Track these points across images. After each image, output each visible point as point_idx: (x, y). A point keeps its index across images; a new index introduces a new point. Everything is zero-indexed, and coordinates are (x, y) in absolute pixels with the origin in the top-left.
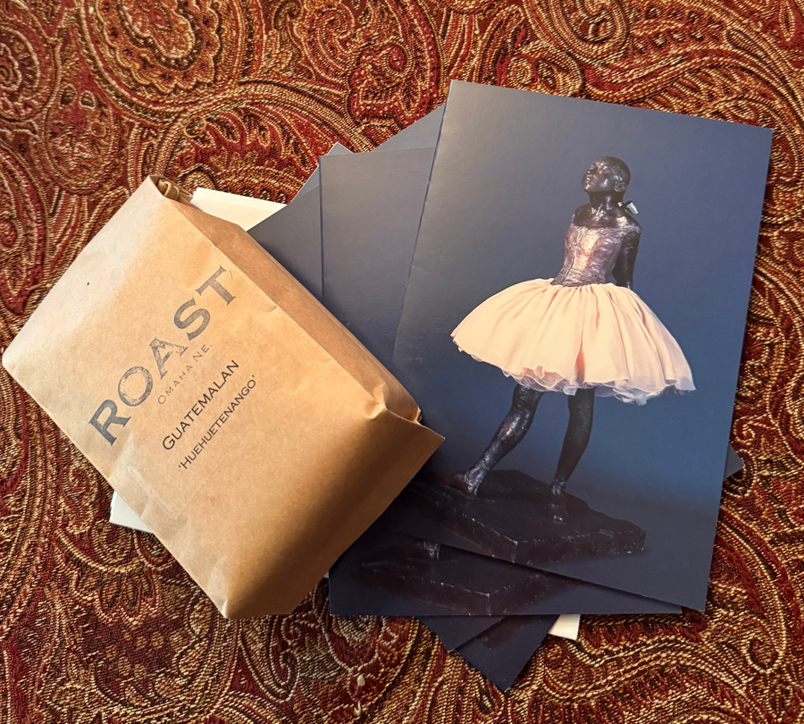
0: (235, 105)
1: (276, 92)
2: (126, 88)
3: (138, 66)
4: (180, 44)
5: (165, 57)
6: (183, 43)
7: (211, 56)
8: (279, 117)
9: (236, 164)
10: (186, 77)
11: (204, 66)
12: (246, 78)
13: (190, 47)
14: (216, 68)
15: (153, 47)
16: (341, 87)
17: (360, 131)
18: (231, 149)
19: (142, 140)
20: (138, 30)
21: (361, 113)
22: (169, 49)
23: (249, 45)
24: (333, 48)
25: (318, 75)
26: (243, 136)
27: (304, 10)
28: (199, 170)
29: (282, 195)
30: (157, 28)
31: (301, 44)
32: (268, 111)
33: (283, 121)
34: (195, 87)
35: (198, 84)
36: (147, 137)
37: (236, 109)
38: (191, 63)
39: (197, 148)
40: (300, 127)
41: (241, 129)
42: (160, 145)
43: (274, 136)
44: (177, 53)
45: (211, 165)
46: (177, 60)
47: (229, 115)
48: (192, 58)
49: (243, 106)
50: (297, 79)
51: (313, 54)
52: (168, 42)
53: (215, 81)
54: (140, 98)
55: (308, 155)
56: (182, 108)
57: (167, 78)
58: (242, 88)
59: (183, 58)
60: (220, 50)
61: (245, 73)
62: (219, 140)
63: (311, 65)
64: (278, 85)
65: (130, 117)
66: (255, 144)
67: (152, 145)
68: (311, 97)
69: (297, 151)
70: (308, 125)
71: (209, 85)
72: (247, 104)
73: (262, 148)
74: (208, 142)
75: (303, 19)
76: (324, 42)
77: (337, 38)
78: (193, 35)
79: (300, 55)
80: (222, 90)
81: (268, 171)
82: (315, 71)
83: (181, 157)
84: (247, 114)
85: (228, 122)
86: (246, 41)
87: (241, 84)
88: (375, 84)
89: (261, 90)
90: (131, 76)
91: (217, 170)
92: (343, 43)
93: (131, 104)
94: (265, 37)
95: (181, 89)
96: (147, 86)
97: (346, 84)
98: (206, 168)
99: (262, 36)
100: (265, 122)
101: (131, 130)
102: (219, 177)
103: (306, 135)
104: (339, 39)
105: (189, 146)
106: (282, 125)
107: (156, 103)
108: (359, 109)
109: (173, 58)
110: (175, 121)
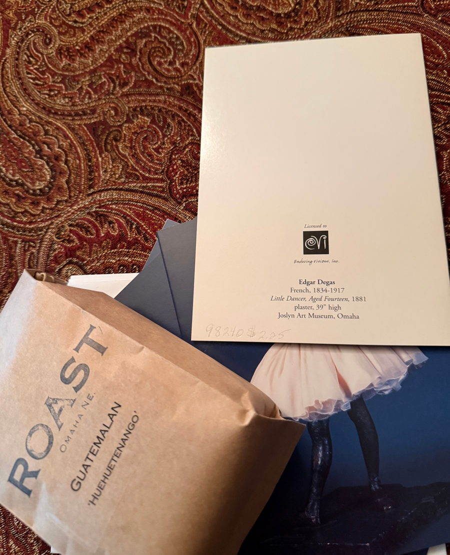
0: (87, 211)
1: (115, 195)
2: (8, 218)
3: (14, 200)
4: (41, 178)
5: (32, 190)
6: (43, 177)
7: (64, 180)
8: (122, 212)
9: (96, 252)
10: (49, 200)
11: (60, 189)
12: (92, 190)
13: (48, 178)
14: (69, 188)
15: (22, 185)
16: (162, 180)
17: (182, 208)
18: (91, 242)
19: (25, 251)
20: (10, 176)
21: (180, 195)
22: (33, 183)
23: (90, 167)
24: (150, 155)
25: (143, 176)
26: (98, 231)
27: (125, 134)
28: (70, 263)
29: (135, 267)
30: (23, 171)
31: (127, 158)
32: (112, 209)
33: (125, 213)
34: (56, 205)
35: (58, 202)
36: (28, 248)
37: (89, 214)
38: (50, 189)
39: (65, 248)
40: (138, 215)
41: (95, 226)
42: (38, 252)
43: (120, 225)
44: (39, 185)
45: (78, 257)
46: (40, 190)
47: (84, 219)
48: (50, 185)
49: (94, 210)
50: (128, 182)
51: (137, 163)
52: (32, 179)
53: (70, 197)
54: (19, 222)
55: (149, 233)
56: (50, 222)
57: (35, 204)
58: (91, 197)
59: (45, 187)
60: (70, 175)
61: (90, 187)
62: (80, 238)
63: (137, 170)
64: (116, 189)
65: (14, 237)
66: (108, 235)
67: (32, 253)
68: (142, 192)
69: (139, 233)
70: (144, 212)
71: (66, 201)
72: (96, 208)
73: (113, 236)
74: (73, 241)
75: (125, 141)
76: (143, 153)
77: (151, 148)
78: (49, 170)
79: (128, 165)
80: (76, 202)
81: (121, 252)
82: (140, 174)
83: (55, 257)
84: (97, 215)
85: (85, 224)
86: (87, 165)
87: (89, 195)
88: (186, 172)
89: (105, 196)
90: (10, 208)
91: (83, 260)
92: (157, 150)
93: (13, 228)
94: (100, 159)
95: (47, 209)
96: (22, 213)
97: (165, 178)
98: (75, 260)
99: (97, 159)
100: (112, 218)
101: (16, 246)
102: (86, 265)
103: (143, 220)
104: (153, 149)
105: (60, 248)
106: (125, 216)
107: (31, 223)
108: (178, 193)
109: (38, 189)
110: (46, 232)
